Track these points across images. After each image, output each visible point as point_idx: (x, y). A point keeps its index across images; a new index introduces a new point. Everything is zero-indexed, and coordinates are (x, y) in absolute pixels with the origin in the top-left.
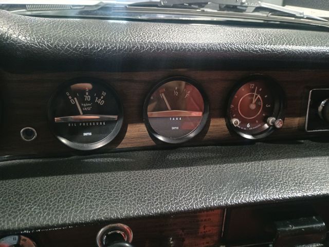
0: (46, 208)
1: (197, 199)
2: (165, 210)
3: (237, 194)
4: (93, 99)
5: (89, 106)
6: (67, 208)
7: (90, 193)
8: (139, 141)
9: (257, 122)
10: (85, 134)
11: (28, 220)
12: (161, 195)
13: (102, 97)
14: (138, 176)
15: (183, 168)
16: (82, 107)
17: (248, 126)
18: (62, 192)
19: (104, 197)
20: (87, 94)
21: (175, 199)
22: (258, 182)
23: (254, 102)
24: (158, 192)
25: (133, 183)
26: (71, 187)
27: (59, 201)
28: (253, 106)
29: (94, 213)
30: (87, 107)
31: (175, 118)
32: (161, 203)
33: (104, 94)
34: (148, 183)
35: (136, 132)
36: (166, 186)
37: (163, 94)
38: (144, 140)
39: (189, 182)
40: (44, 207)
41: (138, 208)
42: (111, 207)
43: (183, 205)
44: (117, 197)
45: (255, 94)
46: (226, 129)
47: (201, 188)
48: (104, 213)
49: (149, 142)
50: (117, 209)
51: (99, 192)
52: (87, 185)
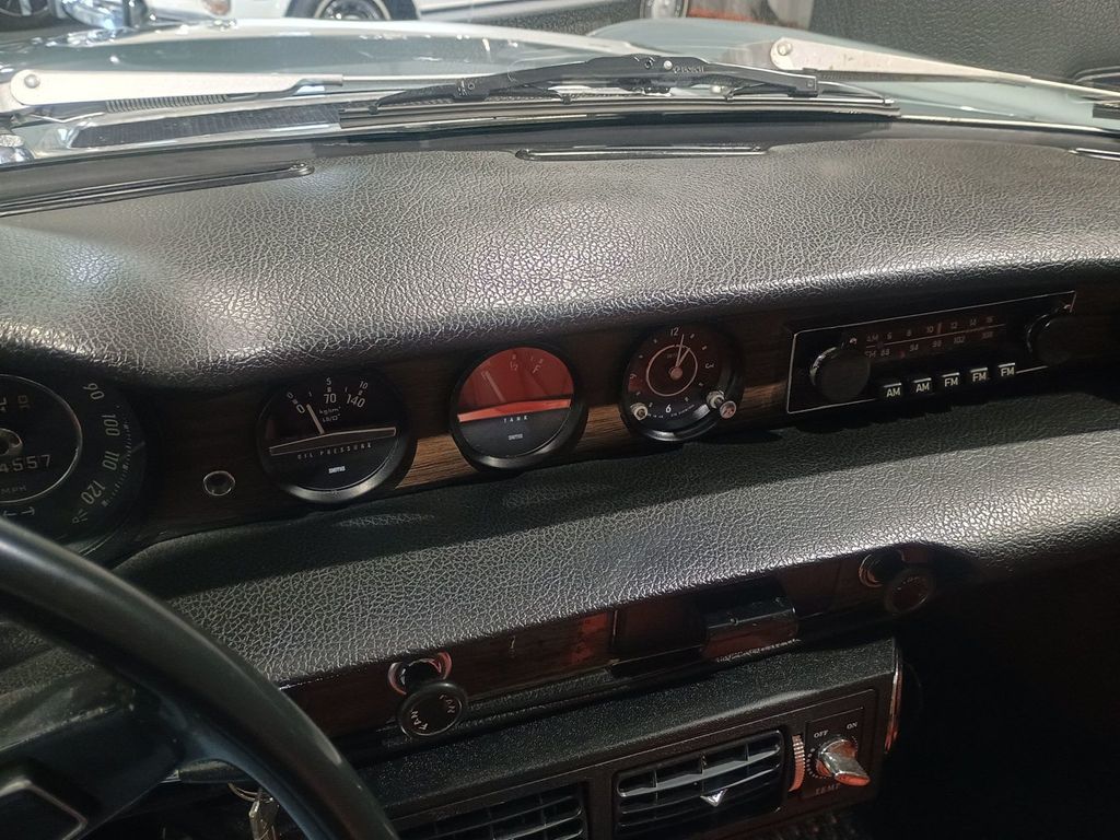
0: (308, 643)
1: (563, 600)
2: (510, 626)
3: (631, 583)
4: (342, 399)
5: (335, 413)
6: (344, 639)
7: (375, 605)
8: (441, 469)
9: (686, 399)
10: (332, 471)
11: (284, 668)
12: (499, 597)
13: (360, 393)
14: (452, 558)
15: (536, 530)
16: (320, 417)
17: (668, 409)
18: (325, 608)
19: (402, 612)
20: (329, 390)
21: (526, 603)
22: (673, 552)
23: (678, 364)
24: (495, 591)
25: (447, 575)
26: (337, 596)
27: (325, 627)
28: (676, 373)
29: (392, 644)
30: (329, 415)
31: (515, 416)
32: (501, 614)
33: (363, 385)
34: (473, 573)
35: (435, 453)
36: (507, 577)
37: (487, 373)
38: (451, 466)
39: (549, 565)
40: (304, 640)
41: (463, 628)
42: (417, 630)
43: (540, 613)
44: (423, 608)
45: (681, 346)
46: (621, 424)
47: (571, 576)
48: (408, 643)
49: (463, 466)
50: (429, 632)
51: (391, 603)
52: (365, 589)
